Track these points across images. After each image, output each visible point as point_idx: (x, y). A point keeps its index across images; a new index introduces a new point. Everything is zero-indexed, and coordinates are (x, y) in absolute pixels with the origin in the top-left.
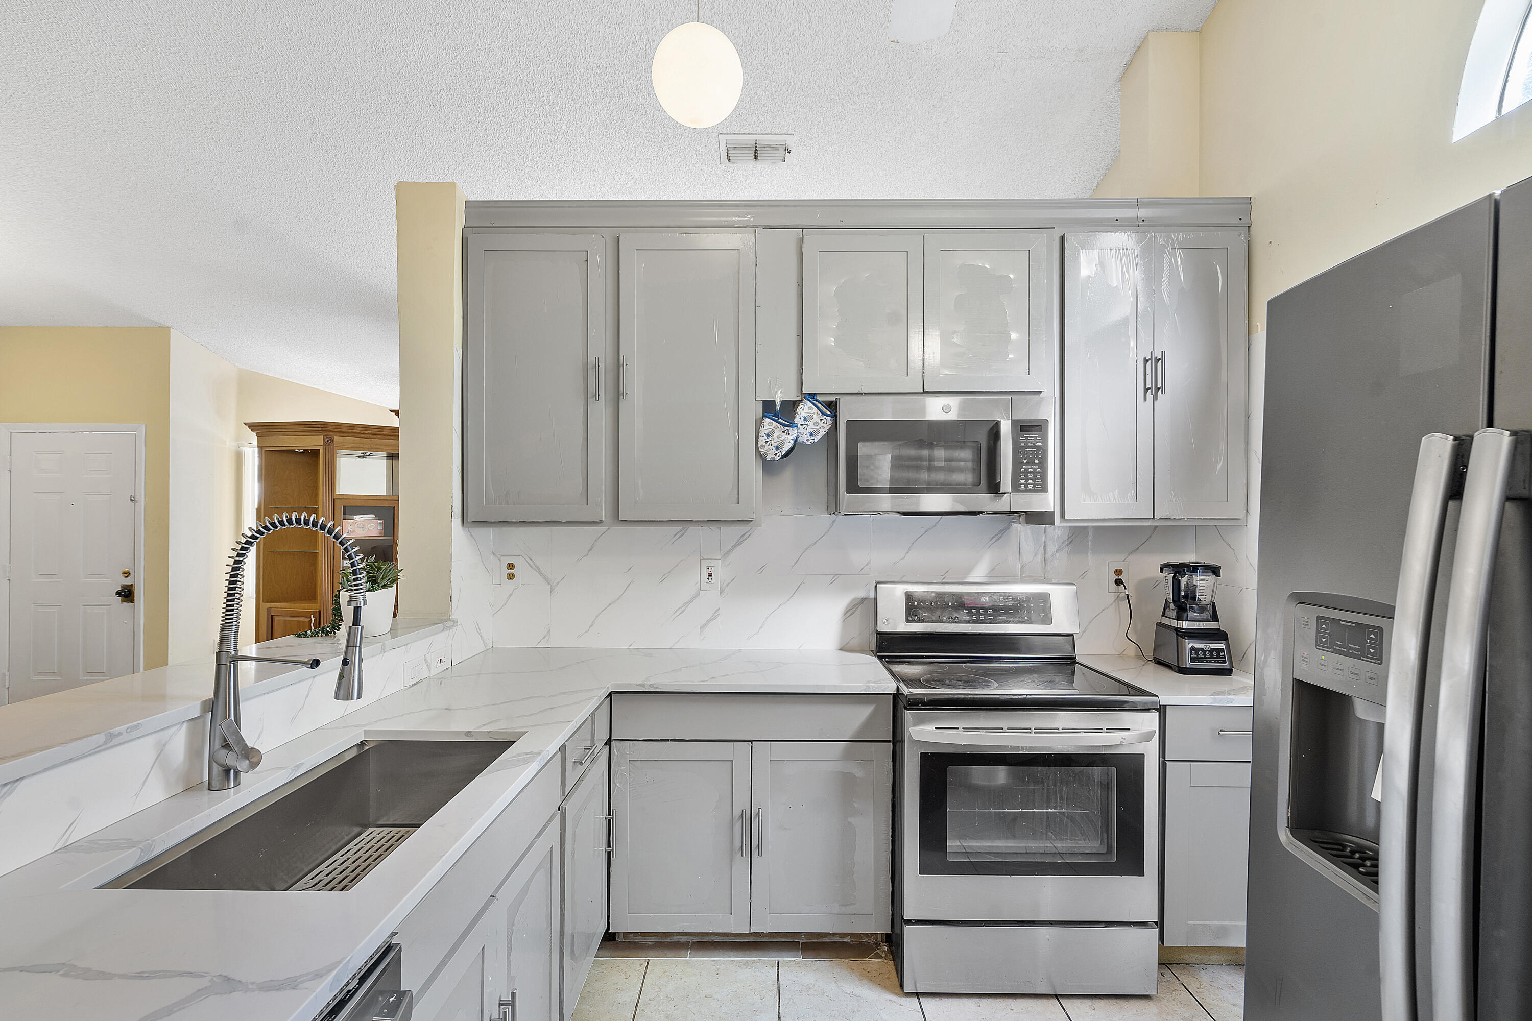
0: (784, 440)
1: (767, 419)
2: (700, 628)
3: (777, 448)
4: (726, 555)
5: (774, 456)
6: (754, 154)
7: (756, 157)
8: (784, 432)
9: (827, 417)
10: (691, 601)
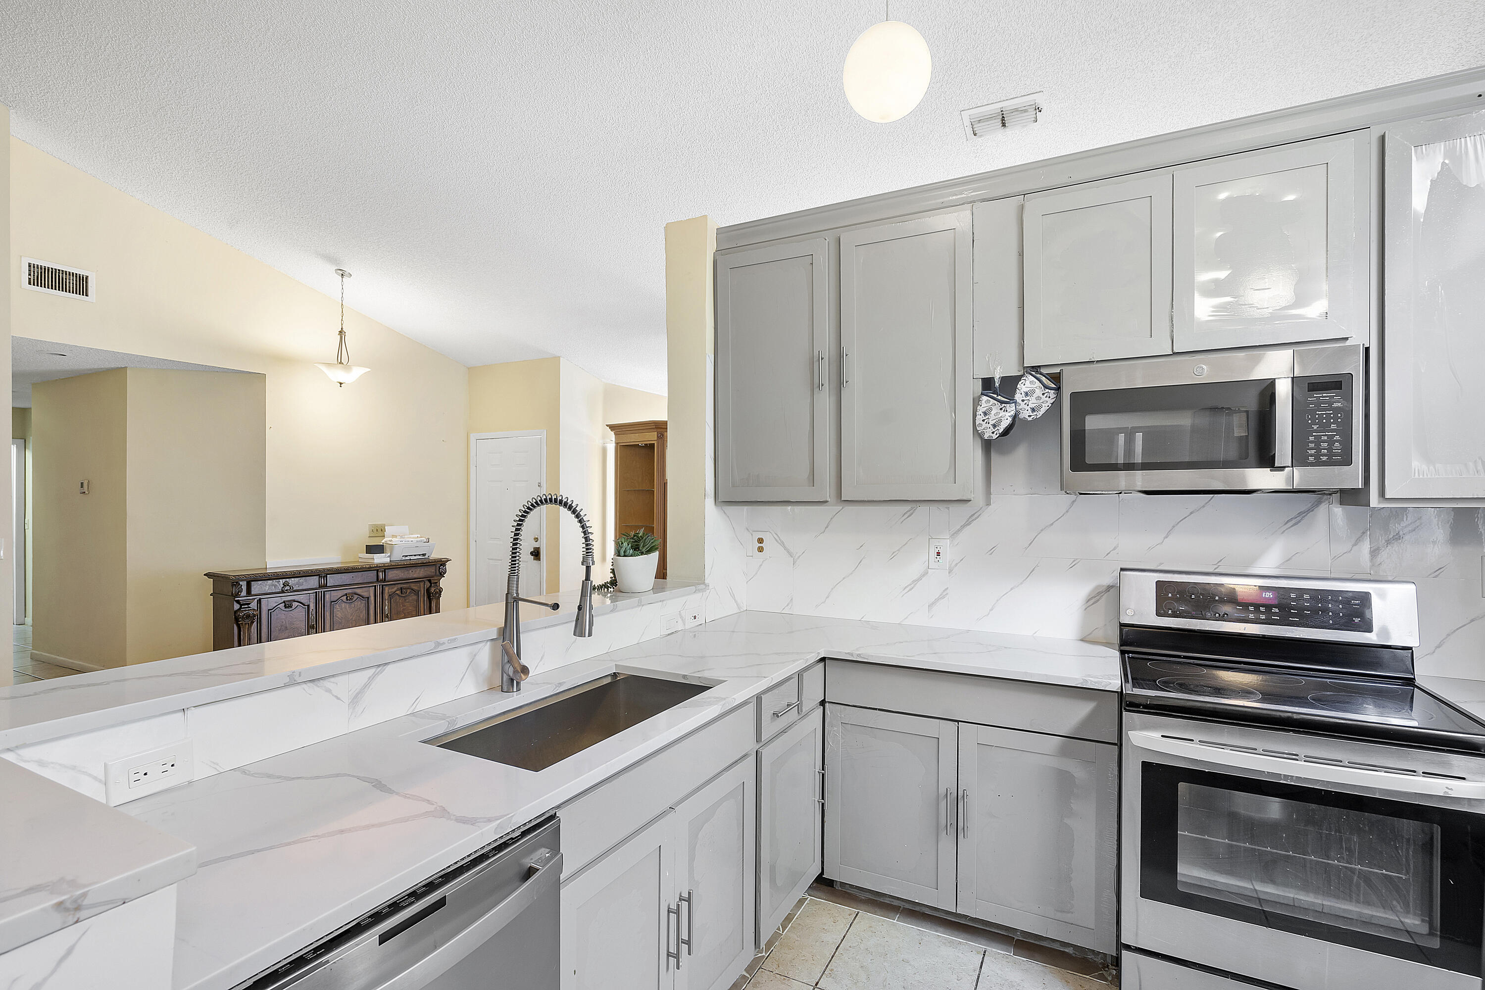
0: (1001, 417)
1: (984, 396)
2: (929, 606)
3: (994, 426)
4: (954, 535)
5: (992, 435)
6: (1001, 122)
7: (1004, 125)
8: (1001, 409)
9: (1050, 391)
10: (919, 579)
